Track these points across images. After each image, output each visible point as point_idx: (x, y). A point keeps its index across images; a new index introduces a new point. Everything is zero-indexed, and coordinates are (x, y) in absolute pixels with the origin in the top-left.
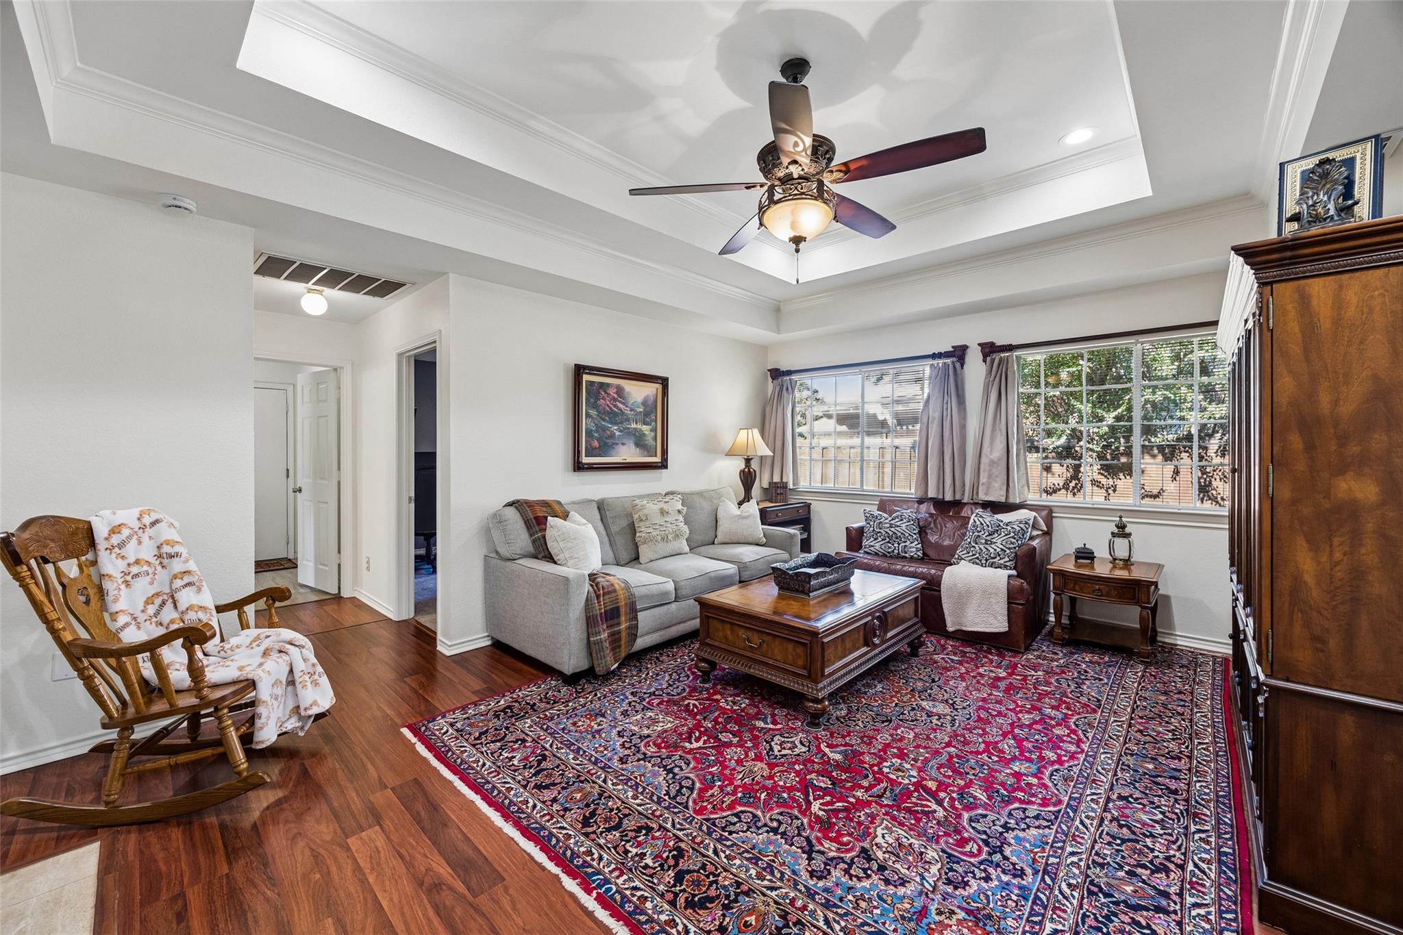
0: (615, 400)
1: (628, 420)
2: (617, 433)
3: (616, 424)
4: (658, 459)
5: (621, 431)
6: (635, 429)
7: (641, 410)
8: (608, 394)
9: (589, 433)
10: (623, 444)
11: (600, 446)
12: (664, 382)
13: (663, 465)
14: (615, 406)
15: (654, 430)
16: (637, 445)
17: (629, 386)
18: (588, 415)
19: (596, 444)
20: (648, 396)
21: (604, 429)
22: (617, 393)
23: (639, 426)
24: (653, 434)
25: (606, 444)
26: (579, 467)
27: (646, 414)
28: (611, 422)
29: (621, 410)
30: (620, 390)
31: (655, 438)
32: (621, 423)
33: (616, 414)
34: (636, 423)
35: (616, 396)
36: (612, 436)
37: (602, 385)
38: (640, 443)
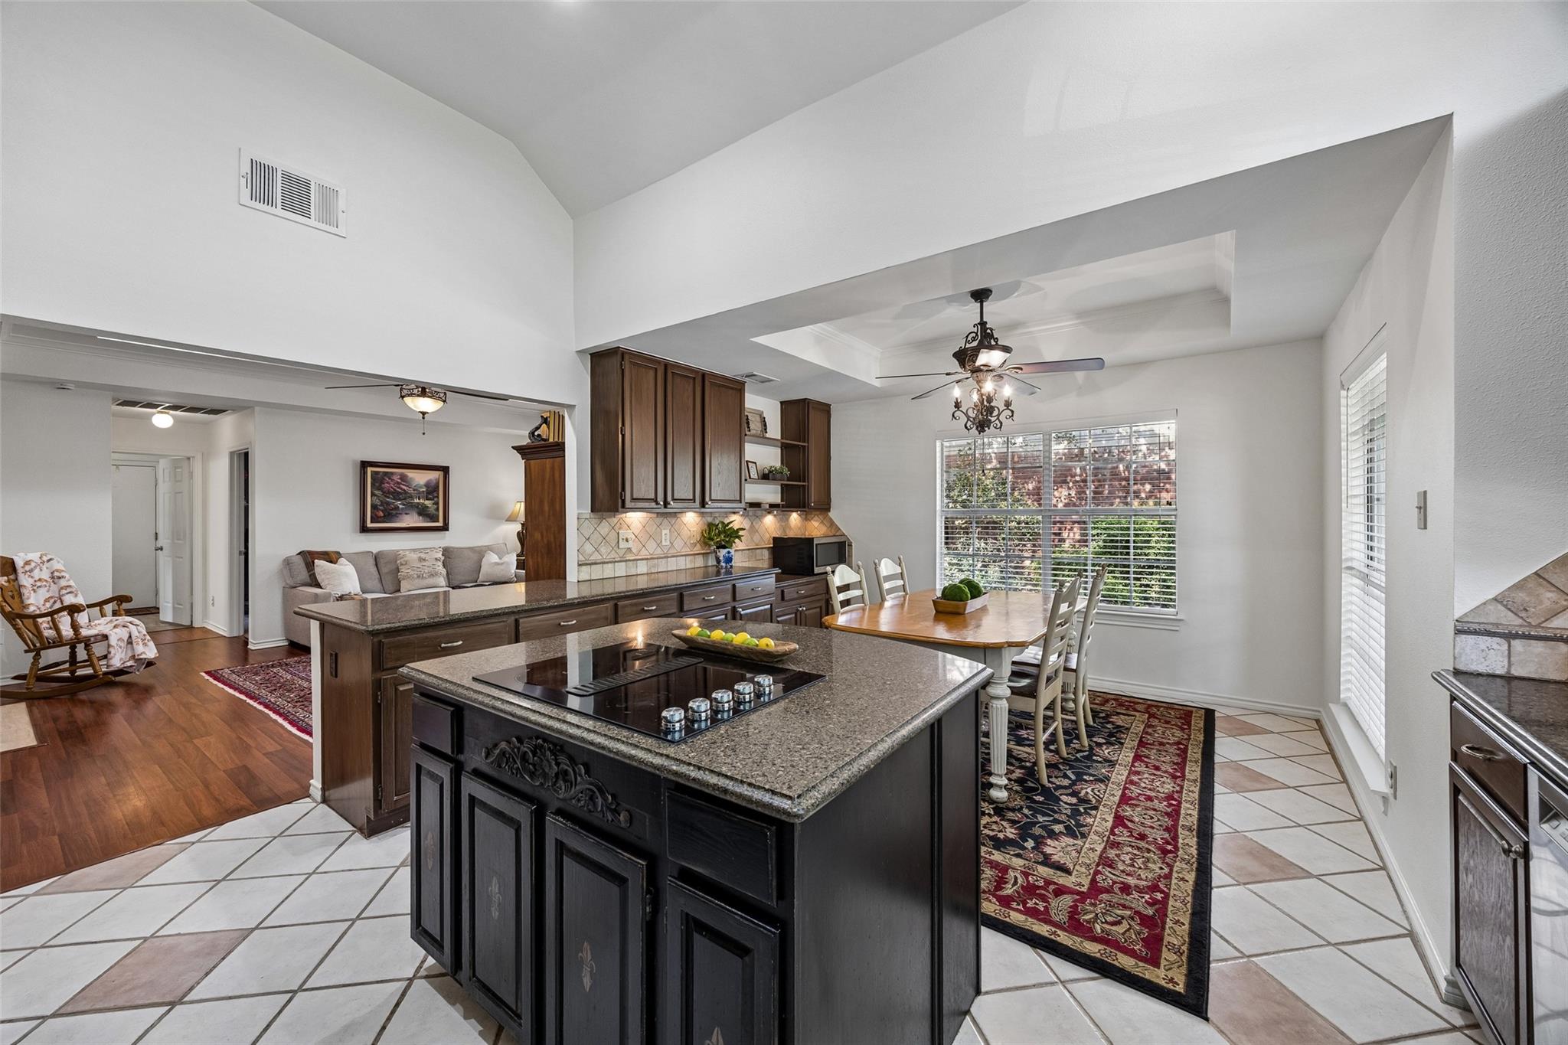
0: (398, 483)
1: (411, 497)
2: (401, 506)
3: (400, 500)
4: (440, 524)
5: (404, 505)
6: (418, 503)
7: (424, 490)
8: (392, 480)
9: (374, 507)
10: (406, 514)
11: (385, 516)
12: (445, 470)
13: (445, 528)
14: (398, 488)
15: (437, 503)
16: (420, 514)
17: (411, 474)
18: (373, 495)
19: (381, 514)
20: (430, 480)
21: (388, 504)
22: (400, 479)
23: (422, 501)
24: (435, 506)
25: (389, 514)
26: (364, 529)
27: (429, 493)
28: (394, 499)
29: (404, 490)
30: (403, 478)
31: (437, 509)
32: (405, 499)
33: (400, 493)
34: (419, 499)
35: (399, 481)
36: (397, 508)
37: (386, 474)
38: (423, 512)
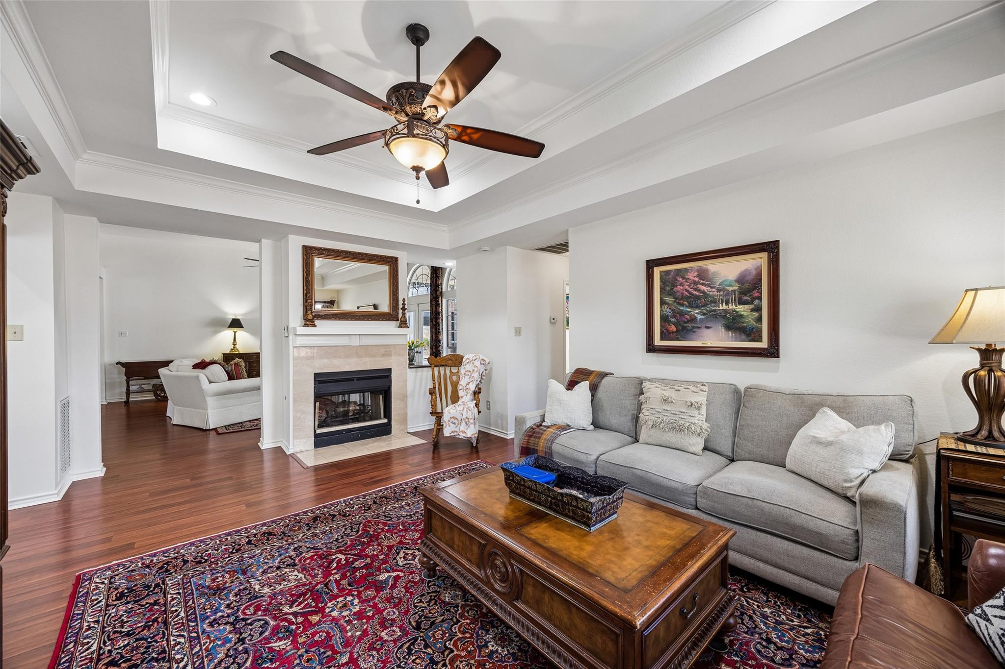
0: (695, 283)
1: (714, 302)
2: (699, 317)
3: (698, 307)
4: (764, 344)
5: (704, 314)
6: (725, 310)
7: (736, 288)
8: (687, 279)
9: (664, 319)
10: (707, 328)
11: (677, 331)
12: (771, 249)
13: (773, 352)
14: (696, 290)
15: (759, 309)
16: (728, 328)
17: (713, 266)
18: (663, 302)
19: (673, 328)
20: (746, 270)
21: (682, 314)
22: (698, 276)
23: (731, 307)
24: (756, 314)
25: (684, 328)
26: (651, 348)
27: (743, 292)
28: (690, 306)
29: (704, 292)
30: (703, 274)
31: (759, 320)
32: (705, 305)
33: (698, 297)
34: (727, 304)
35: (697, 279)
36: (693, 319)
37: (679, 271)
38: (733, 324)
